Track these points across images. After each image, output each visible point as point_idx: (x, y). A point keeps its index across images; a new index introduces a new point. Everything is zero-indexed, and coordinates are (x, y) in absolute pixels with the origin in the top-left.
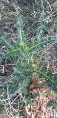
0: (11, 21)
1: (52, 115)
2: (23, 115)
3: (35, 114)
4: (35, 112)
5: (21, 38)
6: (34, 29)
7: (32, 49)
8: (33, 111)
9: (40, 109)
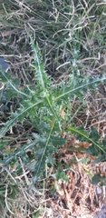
0: (12, 29)
1: (99, 192)
2: (51, 196)
3: (71, 192)
4: (71, 188)
5: (43, 83)
6: (56, 43)
7: (62, 98)
8: (67, 188)
9: (78, 184)
